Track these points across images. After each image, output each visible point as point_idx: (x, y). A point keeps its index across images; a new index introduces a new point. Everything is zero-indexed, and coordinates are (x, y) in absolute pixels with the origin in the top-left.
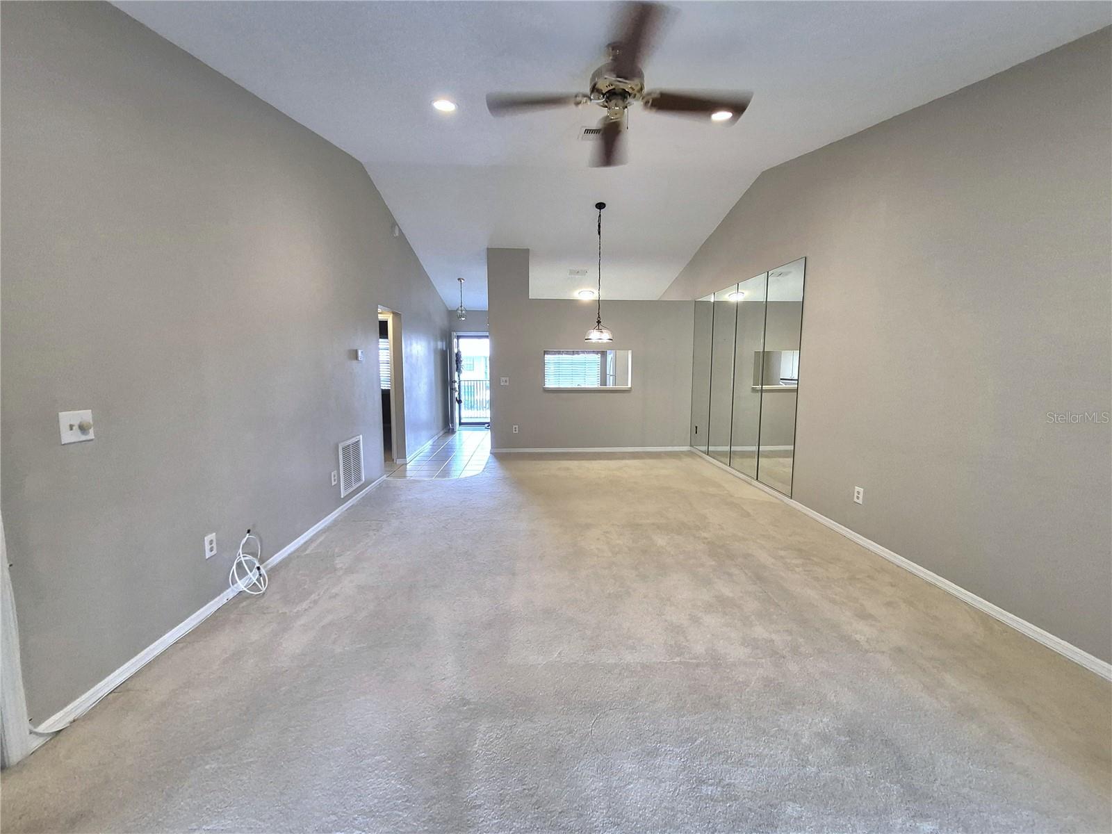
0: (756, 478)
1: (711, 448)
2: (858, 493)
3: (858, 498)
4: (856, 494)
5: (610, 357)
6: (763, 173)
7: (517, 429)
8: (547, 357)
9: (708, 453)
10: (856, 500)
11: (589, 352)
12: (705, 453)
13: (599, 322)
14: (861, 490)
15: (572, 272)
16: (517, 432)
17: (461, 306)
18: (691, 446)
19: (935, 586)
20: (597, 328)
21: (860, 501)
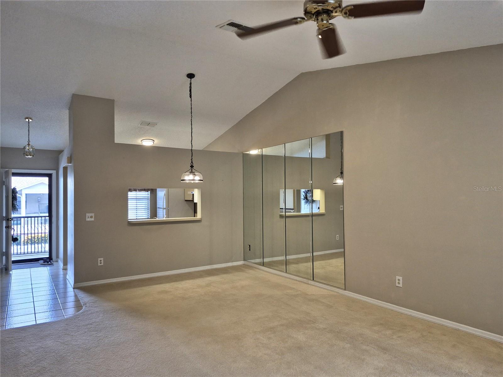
0: (312, 279)
1: (266, 260)
2: (399, 280)
3: (399, 283)
4: (397, 281)
5: (161, 194)
6: (302, 74)
7: (102, 262)
8: (131, 194)
9: (263, 264)
10: (397, 285)
11: (141, 190)
12: (260, 265)
13: (192, 167)
14: (401, 278)
15: (142, 123)
16: (102, 264)
17: (29, 144)
18: (244, 260)
19: (458, 330)
20: (190, 171)
21: (401, 285)
